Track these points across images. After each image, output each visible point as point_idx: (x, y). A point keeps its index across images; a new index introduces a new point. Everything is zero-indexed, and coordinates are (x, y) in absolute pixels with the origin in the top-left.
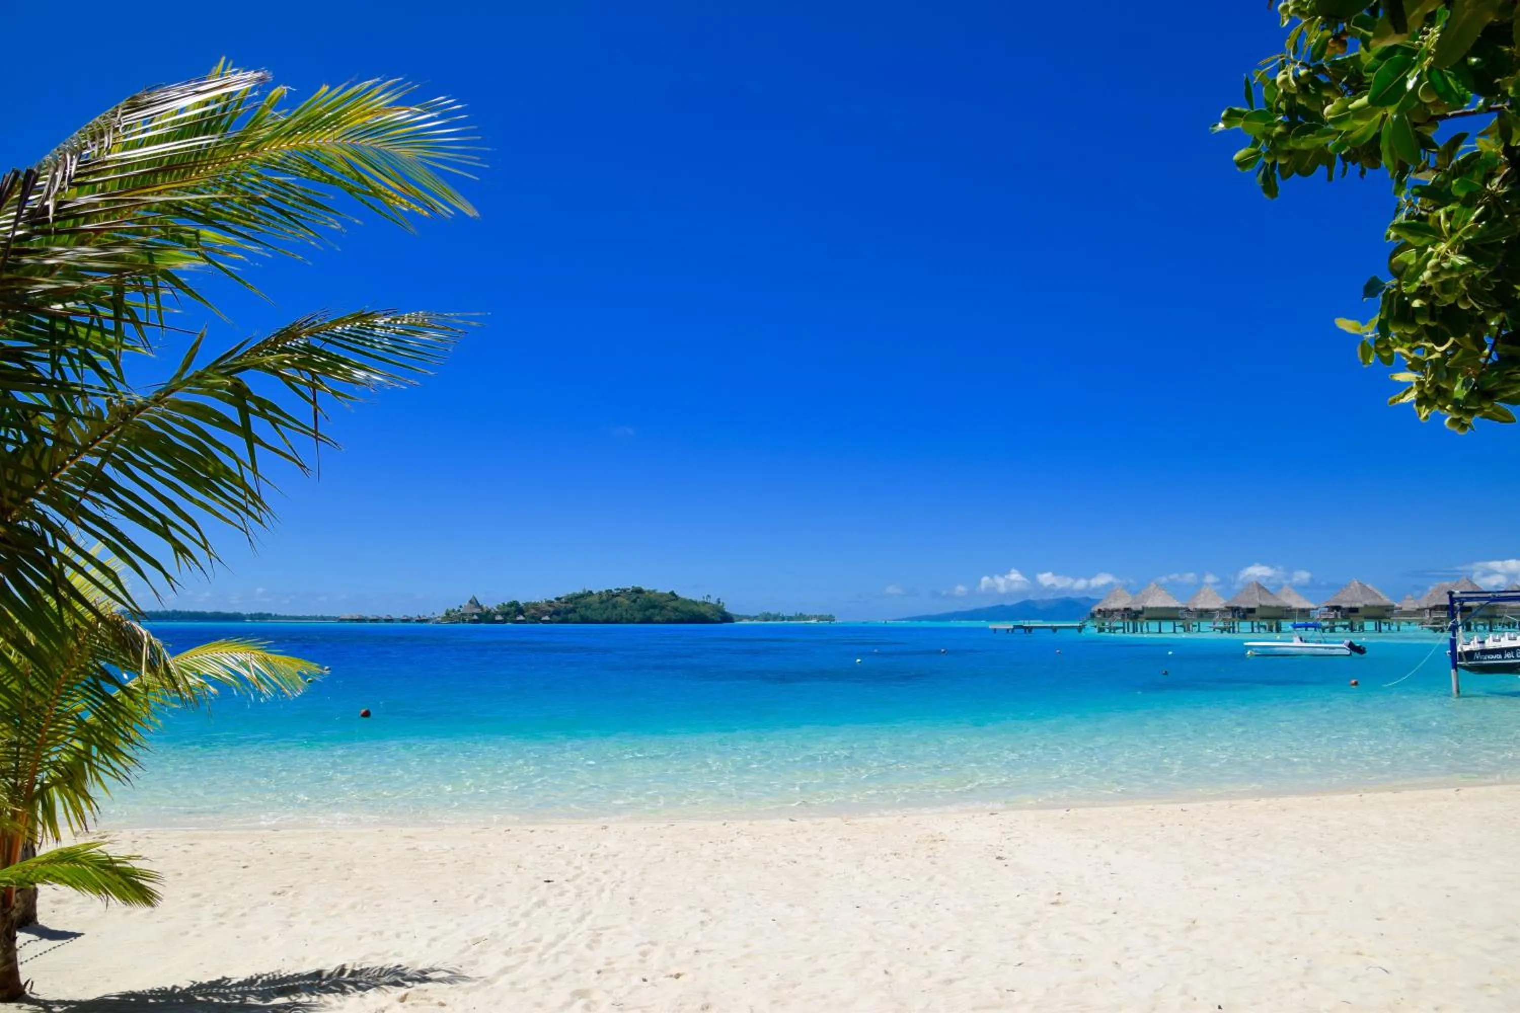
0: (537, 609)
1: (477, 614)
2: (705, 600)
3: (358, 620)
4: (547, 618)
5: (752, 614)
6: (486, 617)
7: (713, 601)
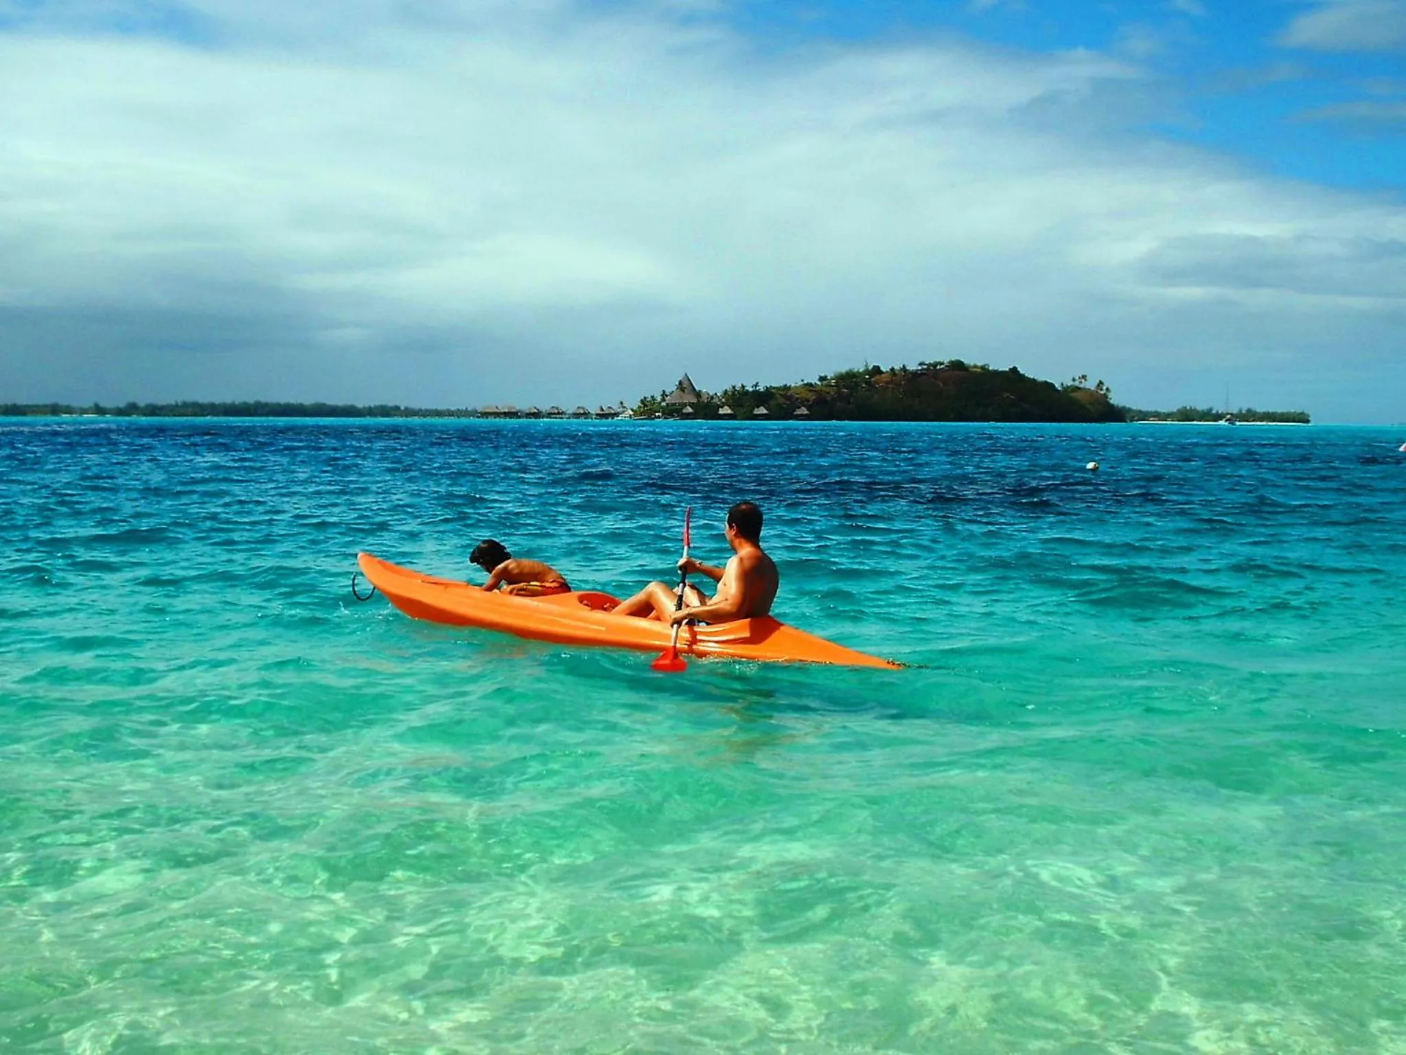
0: (789, 398)
1: (691, 405)
2: (1077, 383)
3: (506, 414)
4: (804, 411)
5: (1163, 409)
6: (706, 409)
7: (1091, 385)
